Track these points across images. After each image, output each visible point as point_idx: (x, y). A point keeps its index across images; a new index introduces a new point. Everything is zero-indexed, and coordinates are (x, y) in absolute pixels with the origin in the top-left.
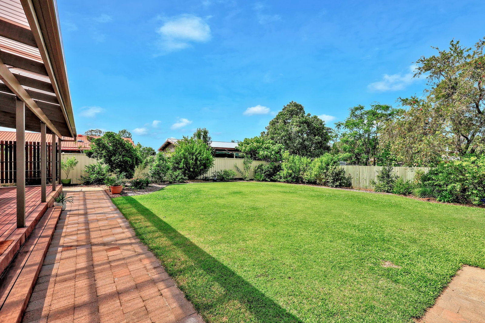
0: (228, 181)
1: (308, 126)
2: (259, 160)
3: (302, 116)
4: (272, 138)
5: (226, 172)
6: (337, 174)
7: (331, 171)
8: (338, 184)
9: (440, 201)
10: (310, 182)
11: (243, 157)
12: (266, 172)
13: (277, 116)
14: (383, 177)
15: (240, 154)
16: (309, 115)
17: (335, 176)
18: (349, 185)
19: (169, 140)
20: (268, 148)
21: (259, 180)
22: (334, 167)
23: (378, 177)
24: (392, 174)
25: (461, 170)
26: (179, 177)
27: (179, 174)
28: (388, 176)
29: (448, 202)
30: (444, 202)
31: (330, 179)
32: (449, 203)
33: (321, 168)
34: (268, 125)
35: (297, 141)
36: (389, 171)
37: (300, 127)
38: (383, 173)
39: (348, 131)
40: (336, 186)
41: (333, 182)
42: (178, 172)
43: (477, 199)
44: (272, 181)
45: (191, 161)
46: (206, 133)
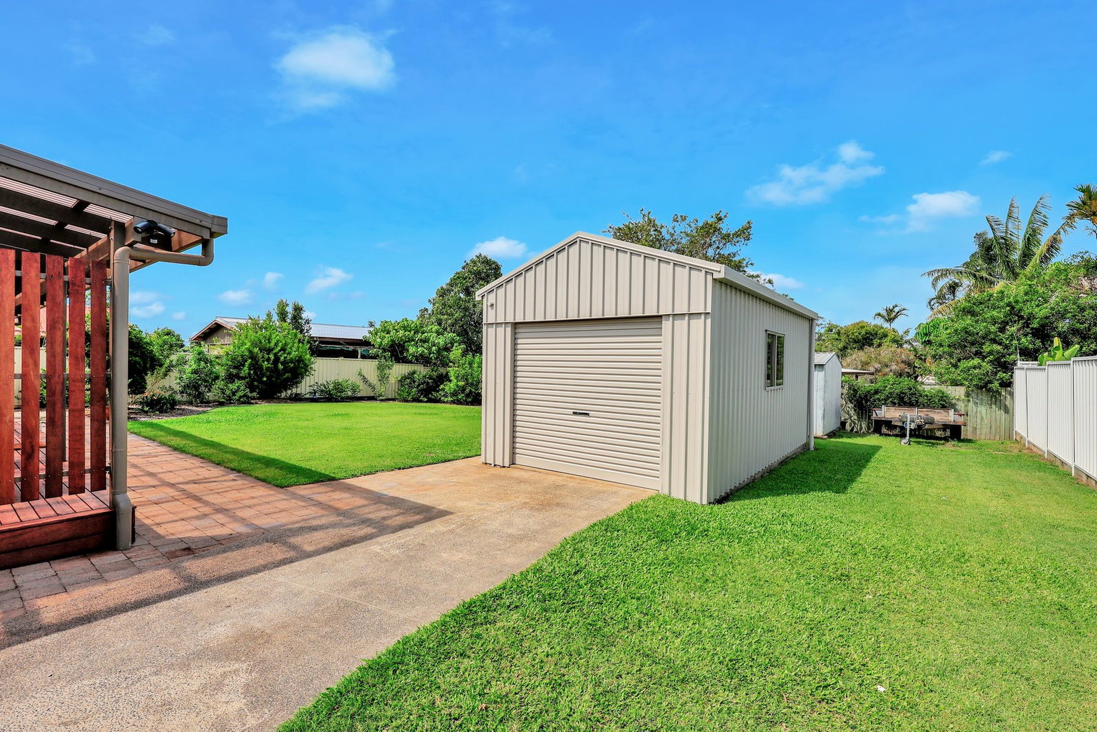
2: (408, 362)
4: (439, 322)
5: (337, 385)
11: (376, 358)
12: (420, 385)
13: (452, 280)
15: (372, 351)
20: (425, 341)
21: (405, 400)
26: (240, 394)
27: (239, 387)
34: (435, 295)
42: (237, 384)
44: (431, 401)
45: (265, 364)
46: (298, 309)
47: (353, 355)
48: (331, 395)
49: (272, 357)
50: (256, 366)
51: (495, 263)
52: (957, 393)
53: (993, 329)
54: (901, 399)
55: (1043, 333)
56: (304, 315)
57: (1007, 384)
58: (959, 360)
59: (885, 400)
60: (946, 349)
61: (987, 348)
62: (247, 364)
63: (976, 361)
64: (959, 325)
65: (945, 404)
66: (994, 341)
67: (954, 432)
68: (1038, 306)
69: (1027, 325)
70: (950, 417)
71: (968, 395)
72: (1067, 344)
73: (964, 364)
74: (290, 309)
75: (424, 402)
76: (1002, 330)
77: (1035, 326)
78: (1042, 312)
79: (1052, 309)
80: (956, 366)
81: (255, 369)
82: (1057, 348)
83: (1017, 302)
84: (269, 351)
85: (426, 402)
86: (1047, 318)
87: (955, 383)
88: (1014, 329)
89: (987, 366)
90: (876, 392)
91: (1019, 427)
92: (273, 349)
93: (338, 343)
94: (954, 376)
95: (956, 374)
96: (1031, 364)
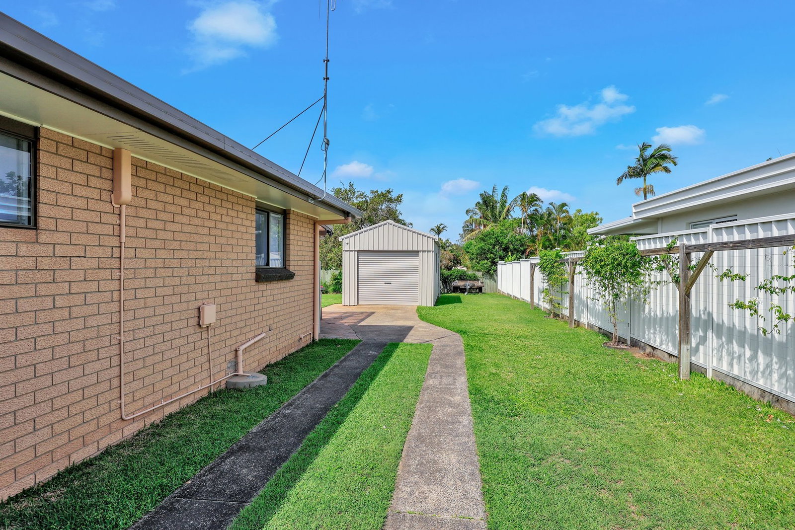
52: (479, 274)
53: (491, 247)
54: (461, 278)
55: (506, 249)
57: (496, 271)
58: (480, 260)
59: (455, 278)
60: (475, 256)
61: (489, 256)
63: (485, 261)
64: (480, 245)
65: (476, 279)
66: (491, 253)
67: (480, 289)
68: (504, 238)
69: (501, 246)
70: (479, 284)
71: (483, 275)
72: (512, 254)
73: (482, 262)
76: (494, 248)
77: (504, 247)
78: (505, 241)
79: (509, 240)
80: (479, 263)
82: (510, 256)
83: (498, 236)
86: (507, 243)
87: (478, 270)
88: (497, 248)
89: (490, 264)
90: (451, 275)
91: (499, 288)
94: (478, 268)
95: (479, 267)
96: (503, 262)
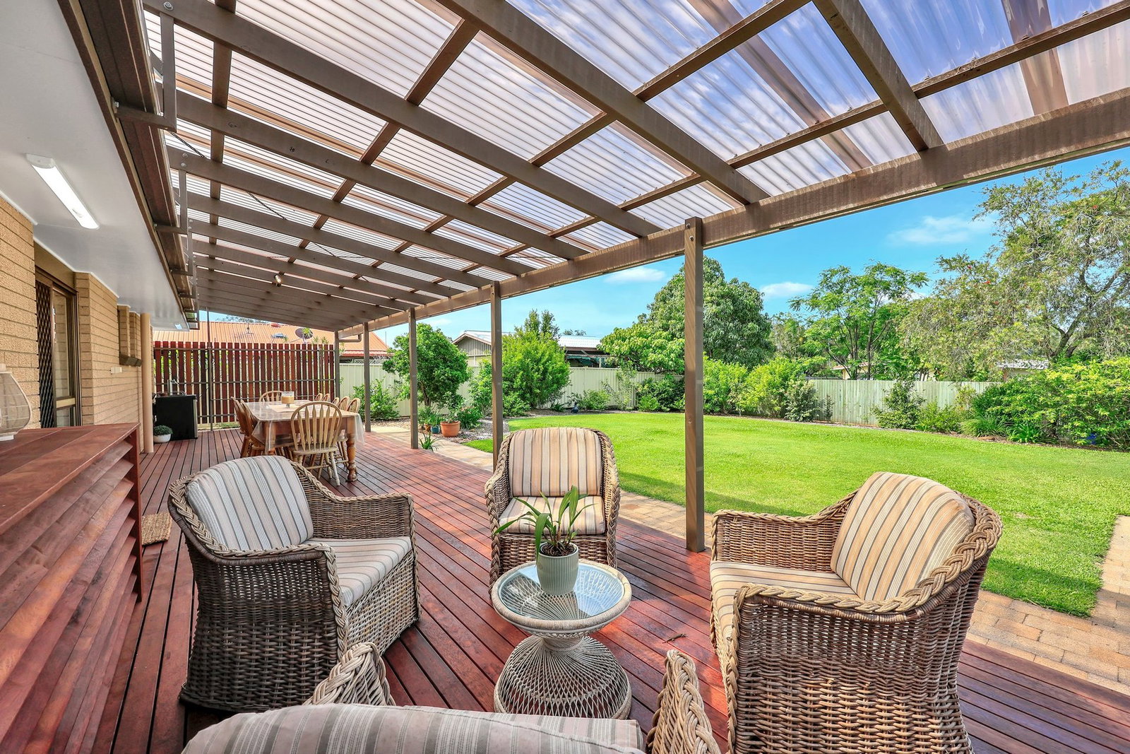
0: (598, 413)
1: (733, 303)
2: (647, 369)
3: (723, 284)
4: (665, 328)
5: (594, 395)
6: (806, 397)
7: (794, 391)
8: (808, 415)
9: (1015, 440)
10: (749, 413)
11: (614, 365)
12: (660, 394)
13: (670, 283)
14: (895, 401)
15: (609, 360)
16: (735, 281)
17: (802, 400)
18: (827, 417)
19: (468, 333)
20: (662, 347)
21: (648, 410)
22: (798, 383)
23: (887, 400)
24: (912, 395)
25: (1055, 388)
26: (517, 406)
27: (516, 399)
28: (905, 400)
29: (1030, 441)
30: (1024, 442)
31: (792, 407)
32: (1032, 443)
33: (771, 385)
34: (653, 301)
35: (714, 333)
36: (907, 389)
37: (718, 304)
38: (896, 393)
39: (816, 315)
40: (805, 419)
41: (798, 412)
42: (512, 397)
43: (1084, 435)
44: (673, 410)
45: (536, 376)
46: (548, 318)
47: (594, 364)
48: (586, 407)
49: (541, 367)
50: (527, 378)
51: (715, 262)
56: (553, 324)
62: (519, 376)
74: (541, 319)
75: (667, 412)
81: (527, 380)
84: (538, 361)
85: (669, 411)
92: (540, 360)
93: (580, 353)
